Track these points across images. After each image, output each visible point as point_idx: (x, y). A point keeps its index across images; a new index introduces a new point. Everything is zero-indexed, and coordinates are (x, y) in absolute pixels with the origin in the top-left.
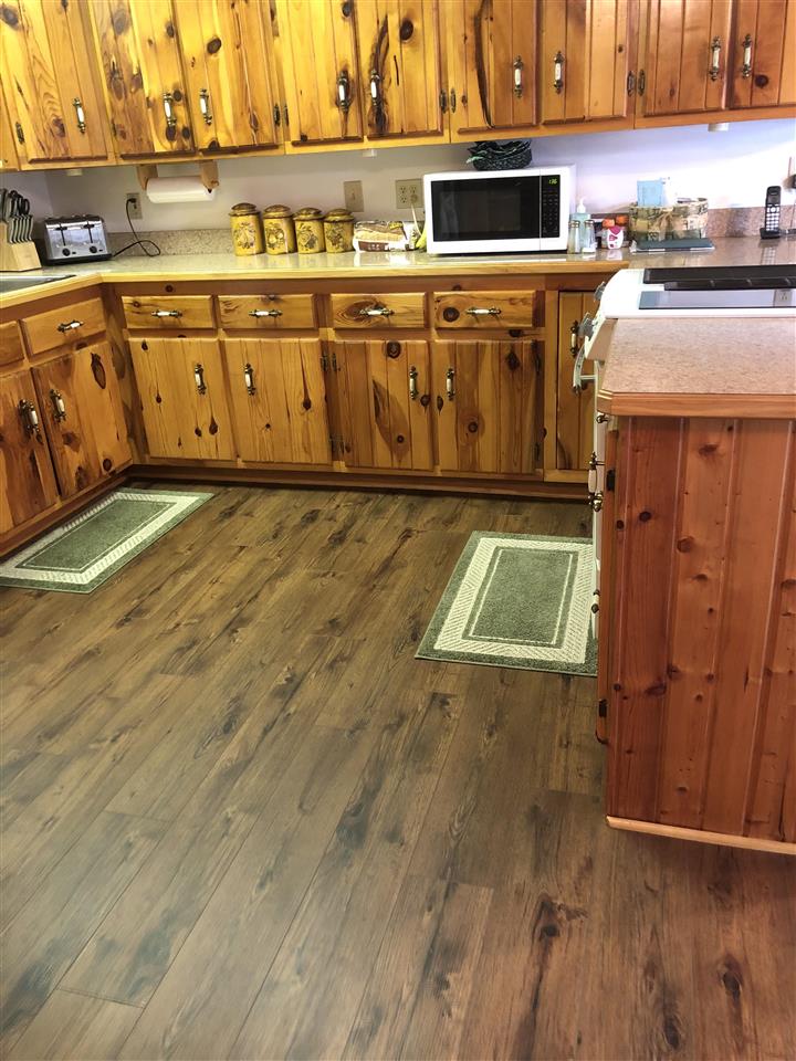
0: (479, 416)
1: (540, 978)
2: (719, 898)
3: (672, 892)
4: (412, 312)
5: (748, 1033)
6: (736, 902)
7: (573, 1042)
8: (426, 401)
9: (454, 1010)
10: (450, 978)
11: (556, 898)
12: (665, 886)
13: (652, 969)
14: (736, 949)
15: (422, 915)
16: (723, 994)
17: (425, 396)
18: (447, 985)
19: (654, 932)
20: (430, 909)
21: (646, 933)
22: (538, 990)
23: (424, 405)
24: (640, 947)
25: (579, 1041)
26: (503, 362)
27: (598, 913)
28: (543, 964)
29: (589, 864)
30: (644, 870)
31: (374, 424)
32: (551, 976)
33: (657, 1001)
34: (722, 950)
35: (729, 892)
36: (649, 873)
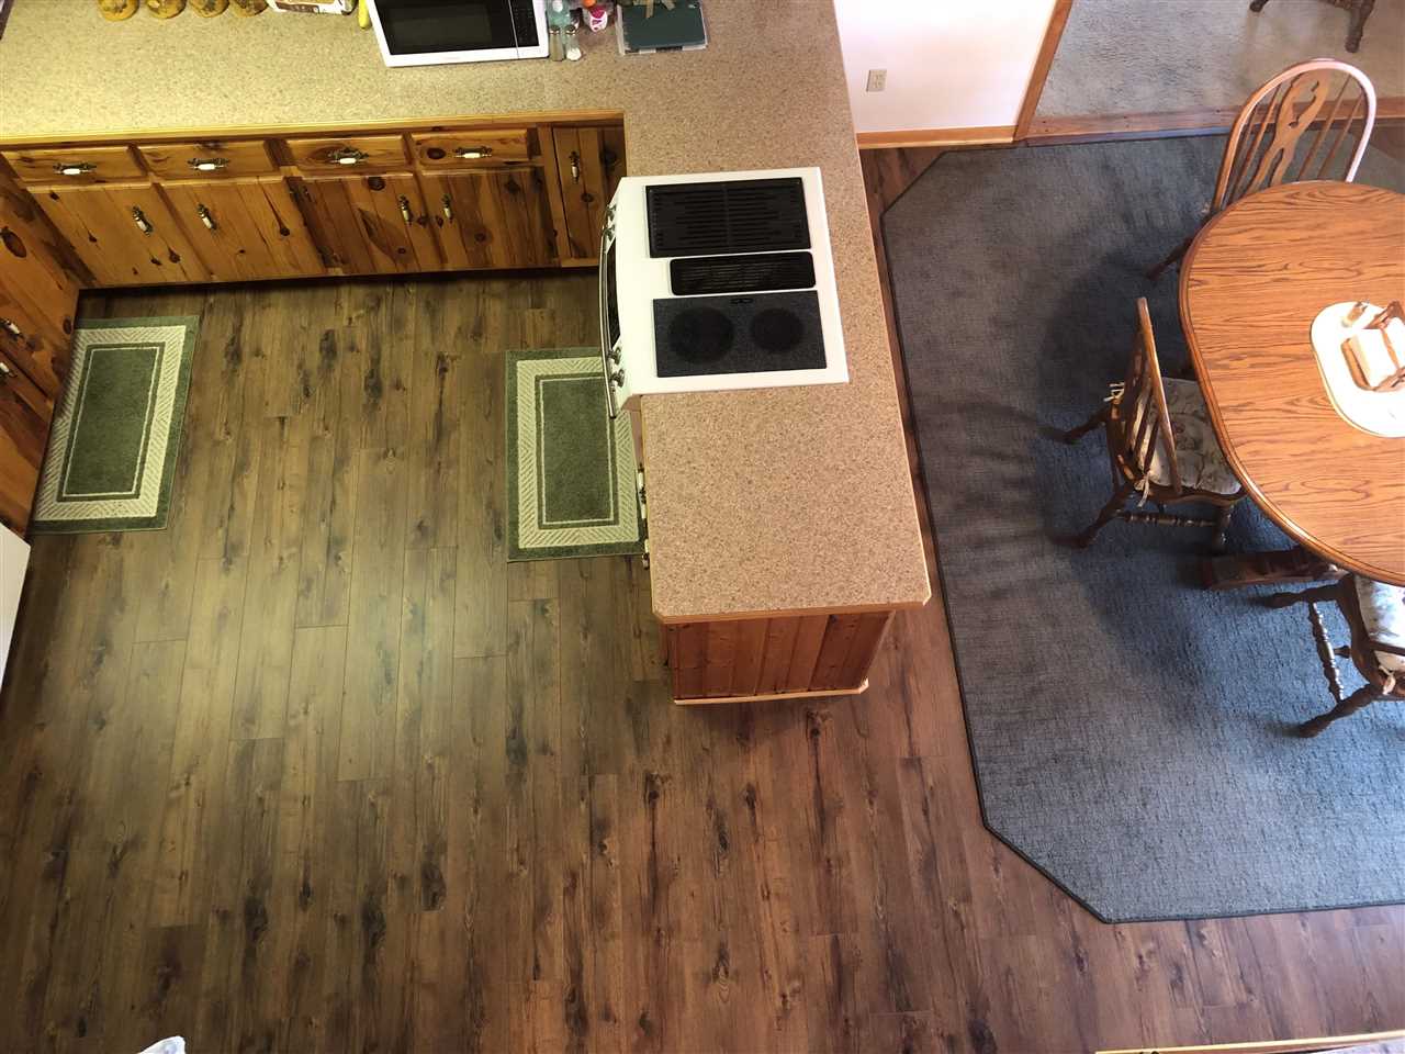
0: (484, 228)
1: (653, 828)
2: (742, 744)
3: (717, 749)
4: (391, 153)
5: (761, 831)
6: (751, 745)
7: (676, 862)
8: (424, 221)
9: (613, 861)
10: (605, 842)
11: (653, 771)
12: (712, 745)
13: (710, 805)
14: (752, 778)
15: (579, 804)
16: (746, 809)
17: (422, 217)
18: (605, 847)
19: (710, 780)
20: (583, 799)
21: (705, 781)
22: (653, 835)
23: (424, 224)
24: (703, 792)
25: (679, 859)
26: (503, 189)
27: (678, 776)
28: (653, 819)
29: (669, 741)
30: (700, 735)
31: (368, 240)
32: (659, 824)
33: (714, 824)
34: (746, 782)
35: (747, 739)
36: (703, 738)
